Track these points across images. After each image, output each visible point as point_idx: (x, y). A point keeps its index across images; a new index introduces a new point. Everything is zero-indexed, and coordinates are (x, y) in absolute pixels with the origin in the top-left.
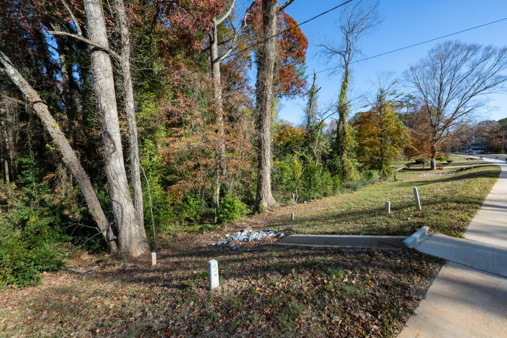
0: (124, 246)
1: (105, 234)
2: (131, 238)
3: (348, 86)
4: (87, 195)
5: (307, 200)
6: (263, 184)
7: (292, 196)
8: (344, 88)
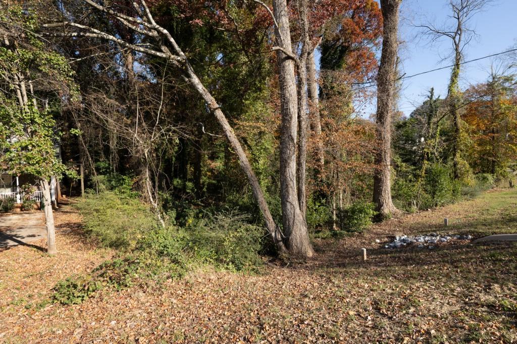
0: (295, 247)
1: (273, 234)
2: (301, 238)
3: (460, 73)
4: (259, 197)
5: (431, 207)
6: (383, 189)
7: (413, 203)
8: (456, 77)
